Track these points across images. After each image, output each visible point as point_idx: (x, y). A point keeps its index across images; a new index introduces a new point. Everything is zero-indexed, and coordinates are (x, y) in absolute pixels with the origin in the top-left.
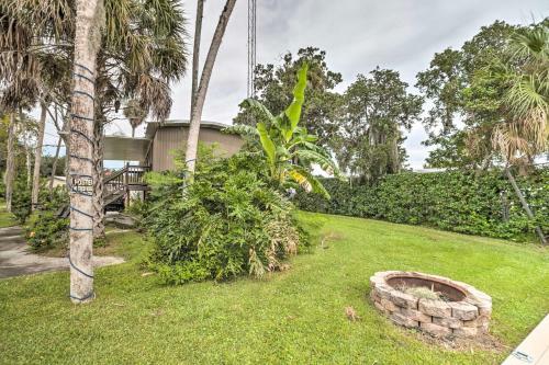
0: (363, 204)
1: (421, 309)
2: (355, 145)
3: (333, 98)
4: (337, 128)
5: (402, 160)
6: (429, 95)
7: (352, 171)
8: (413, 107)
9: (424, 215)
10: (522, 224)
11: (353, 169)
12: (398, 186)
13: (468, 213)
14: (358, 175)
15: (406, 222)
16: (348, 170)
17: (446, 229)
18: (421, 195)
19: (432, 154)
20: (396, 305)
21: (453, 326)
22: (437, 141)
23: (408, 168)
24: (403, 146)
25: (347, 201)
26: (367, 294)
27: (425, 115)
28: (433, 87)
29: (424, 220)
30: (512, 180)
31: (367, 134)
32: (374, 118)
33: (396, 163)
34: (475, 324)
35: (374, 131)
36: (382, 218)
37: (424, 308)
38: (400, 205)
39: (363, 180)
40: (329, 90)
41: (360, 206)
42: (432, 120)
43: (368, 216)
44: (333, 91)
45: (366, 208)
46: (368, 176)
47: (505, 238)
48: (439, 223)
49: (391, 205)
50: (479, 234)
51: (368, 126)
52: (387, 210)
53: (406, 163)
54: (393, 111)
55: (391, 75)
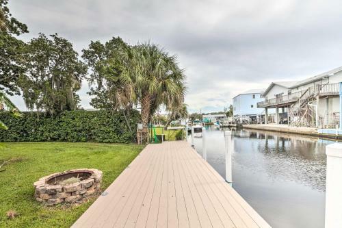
0: (49, 131)
1: (65, 191)
2: (41, 88)
3: (18, 44)
4: (23, 71)
5: (76, 102)
6: (90, 65)
7: (38, 108)
8: (82, 70)
9: (90, 135)
10: (128, 135)
11: (39, 106)
12: (73, 119)
13: (109, 132)
14: (44, 110)
15: (80, 141)
16: (35, 106)
17: (100, 142)
18: (87, 124)
19: (93, 100)
20: (50, 195)
21: (82, 192)
22: (96, 93)
23: (81, 107)
24: (77, 93)
25: (36, 130)
26: (33, 195)
27: (88, 76)
28: (92, 61)
29: (90, 138)
30: (125, 116)
31: (50, 80)
32: (55, 70)
33: (72, 104)
34: (93, 187)
35: (55, 80)
36: (64, 140)
37: (66, 189)
38: (76, 131)
39: (48, 115)
40: (14, 35)
41: (47, 134)
42: (93, 80)
43: (53, 139)
44: (18, 38)
45: (51, 135)
46: (52, 112)
47: (123, 143)
48: (97, 139)
49: (69, 131)
50: (114, 142)
51: (51, 75)
52: (67, 134)
53: (79, 104)
54: (70, 69)
55: (66, 44)
